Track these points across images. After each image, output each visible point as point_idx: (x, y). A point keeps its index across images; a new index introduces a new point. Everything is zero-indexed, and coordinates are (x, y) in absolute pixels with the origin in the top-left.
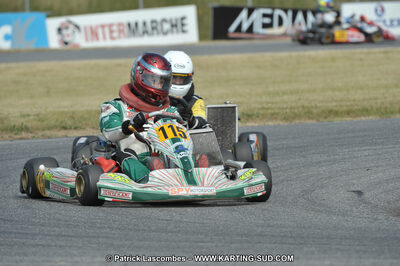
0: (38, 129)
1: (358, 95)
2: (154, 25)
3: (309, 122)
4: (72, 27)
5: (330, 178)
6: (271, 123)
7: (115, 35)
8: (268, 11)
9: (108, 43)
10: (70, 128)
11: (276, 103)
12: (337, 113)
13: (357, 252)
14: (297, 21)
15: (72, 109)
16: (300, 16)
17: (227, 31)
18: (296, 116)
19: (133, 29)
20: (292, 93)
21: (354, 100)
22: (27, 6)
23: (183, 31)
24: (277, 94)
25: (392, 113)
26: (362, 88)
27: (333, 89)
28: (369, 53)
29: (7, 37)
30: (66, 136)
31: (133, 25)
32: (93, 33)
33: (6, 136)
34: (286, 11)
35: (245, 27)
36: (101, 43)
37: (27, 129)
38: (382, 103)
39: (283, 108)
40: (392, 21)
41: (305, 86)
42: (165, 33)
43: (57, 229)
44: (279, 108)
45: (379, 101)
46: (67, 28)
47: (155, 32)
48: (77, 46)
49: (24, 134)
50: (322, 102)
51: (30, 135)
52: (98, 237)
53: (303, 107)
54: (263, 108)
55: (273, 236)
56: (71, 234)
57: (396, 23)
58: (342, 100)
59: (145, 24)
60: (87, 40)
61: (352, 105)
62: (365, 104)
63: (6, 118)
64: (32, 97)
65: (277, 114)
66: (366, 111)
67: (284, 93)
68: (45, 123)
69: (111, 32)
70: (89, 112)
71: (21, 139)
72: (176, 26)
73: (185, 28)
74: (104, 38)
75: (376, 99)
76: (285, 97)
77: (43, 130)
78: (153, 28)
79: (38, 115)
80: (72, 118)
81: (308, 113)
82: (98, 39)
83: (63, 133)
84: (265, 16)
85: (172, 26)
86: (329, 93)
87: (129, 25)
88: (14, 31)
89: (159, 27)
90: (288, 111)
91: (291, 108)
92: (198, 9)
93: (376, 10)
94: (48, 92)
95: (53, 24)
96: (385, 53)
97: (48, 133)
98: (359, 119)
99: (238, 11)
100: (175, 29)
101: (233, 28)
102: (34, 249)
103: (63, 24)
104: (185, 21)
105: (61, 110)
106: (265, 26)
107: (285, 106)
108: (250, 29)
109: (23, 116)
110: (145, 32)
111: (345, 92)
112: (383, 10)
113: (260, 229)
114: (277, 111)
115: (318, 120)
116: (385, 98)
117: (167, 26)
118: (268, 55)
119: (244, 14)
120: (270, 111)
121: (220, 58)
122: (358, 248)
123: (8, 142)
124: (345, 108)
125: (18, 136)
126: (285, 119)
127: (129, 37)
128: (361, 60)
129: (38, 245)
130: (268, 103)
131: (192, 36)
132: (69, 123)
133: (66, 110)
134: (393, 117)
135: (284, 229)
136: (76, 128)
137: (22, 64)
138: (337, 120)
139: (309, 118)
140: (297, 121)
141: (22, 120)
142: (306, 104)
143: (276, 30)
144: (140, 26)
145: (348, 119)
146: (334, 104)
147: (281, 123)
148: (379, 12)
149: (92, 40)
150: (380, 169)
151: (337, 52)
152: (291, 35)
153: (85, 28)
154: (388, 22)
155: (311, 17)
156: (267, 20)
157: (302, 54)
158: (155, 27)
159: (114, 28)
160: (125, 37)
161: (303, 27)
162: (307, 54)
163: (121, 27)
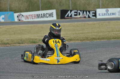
0: (12, 44)
1: (101, 34)
3: (87, 41)
4: (21, 16)
5: (93, 57)
6: (77, 42)
7: (33, 18)
10: (21, 44)
11: (78, 36)
12: (95, 39)
13: (101, 77)
15: (22, 38)
16: (85, 12)
17: (65, 17)
19: (38, 16)
20: (83, 33)
22: (9, 10)
23: (52, 17)
24: (79, 34)
25: (111, 39)
26: (102, 32)
27: (94, 33)
28: (104, 22)
29: (3, 18)
30: (20, 46)
31: (38, 15)
32: (27, 17)
34: (81, 11)
35: (69, 15)
36: (29, 20)
37: (8, 44)
38: (108, 36)
40: (110, 14)
41: (86, 32)
42: (47, 17)
43: (17, 71)
46: (20, 16)
49: (8, 45)
50: (91, 36)
51: (9, 45)
52: (28, 73)
53: (86, 37)
55: (77, 73)
56: (21, 72)
57: (112, 14)
58: (97, 35)
59: (41, 14)
60: (25, 19)
61: (99, 37)
62: (103, 36)
63: (3, 41)
64: (10, 35)
65: (79, 39)
66: (103, 38)
67: (81, 33)
68: (14, 42)
69: (32, 17)
70: (26, 39)
72: (50, 15)
73: (53, 16)
74: (30, 19)
75: (106, 35)
76: (81, 35)
77: (13, 44)
79: (12, 40)
80: (21, 40)
81: (87, 39)
82: (28, 19)
83: (18, 45)
84: (75, 12)
85: (49, 15)
86: (93, 34)
87: (37, 15)
88: (5, 17)
89: (46, 16)
91: (82, 38)
92: (56, 11)
93: (106, 11)
94: (15, 34)
95: (16, 15)
97: (14, 45)
100: (50, 16)
101: (66, 16)
102: (10, 77)
103: (19, 15)
104: (53, 14)
105: (18, 38)
106: (75, 15)
108: (71, 16)
109: (7, 40)
110: (42, 17)
111: (98, 33)
112: (108, 10)
113: (74, 71)
115: (90, 41)
117: (48, 15)
118: (76, 23)
119: (69, 12)
120: (76, 39)
121: (62, 24)
123: (3, 47)
124: (98, 38)
125: (6, 46)
126: (81, 41)
128: (102, 24)
129: (12, 76)
130: (76, 36)
131: (55, 18)
132: (20, 42)
133: (20, 38)
135: (80, 71)
136: (22, 43)
137: (7, 26)
138: (95, 41)
140: (84, 41)
143: (78, 16)
146: (95, 36)
147: (80, 42)
148: (107, 11)
149: (27, 19)
150: (107, 54)
151: (95, 22)
152: (82, 18)
153: (25, 16)
154: (109, 14)
155: (88, 13)
156: (76, 14)
157: (85, 23)
158: (44, 16)
159: (33, 16)
160: (36, 18)
161: (86, 16)
162: (87, 22)
163: (35, 16)
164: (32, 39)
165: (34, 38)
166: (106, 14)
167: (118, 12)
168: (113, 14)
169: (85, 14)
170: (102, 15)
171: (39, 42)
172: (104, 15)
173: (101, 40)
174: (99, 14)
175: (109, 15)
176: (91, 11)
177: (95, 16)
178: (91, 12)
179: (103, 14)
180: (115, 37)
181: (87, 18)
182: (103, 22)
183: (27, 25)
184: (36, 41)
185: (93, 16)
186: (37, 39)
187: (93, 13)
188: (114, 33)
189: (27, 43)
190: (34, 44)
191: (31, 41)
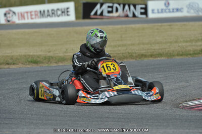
1: (157, 47)
2: (53, 12)
3: (131, 60)
4: (11, 13)
7: (33, 17)
8: (111, 5)
9: (30, 21)
10: (11, 64)
11: (115, 51)
12: (145, 56)
14: (125, 10)
15: (12, 54)
16: (127, 7)
17: (90, 15)
18: (125, 57)
19: (42, 14)
20: (123, 46)
21: (154, 49)
23: (68, 15)
24: (116, 46)
25: (174, 56)
26: (158, 43)
27: (143, 44)
28: (161, 26)
30: (9, 68)
31: (42, 12)
32: (22, 16)
34: (119, 5)
35: (99, 12)
36: (26, 21)
38: (168, 51)
39: (118, 54)
41: (129, 43)
42: (59, 16)
44: (116, 54)
45: (167, 50)
46: (9, 13)
47: (53, 15)
48: (14, 22)
50: (138, 50)
52: (25, 119)
53: (129, 53)
55: (114, 118)
56: (12, 117)
57: (175, 10)
58: (148, 49)
59: (48, 11)
60: (19, 19)
61: (153, 52)
62: (160, 51)
66: (160, 55)
67: (119, 46)
69: (31, 15)
70: (20, 56)
72: (64, 12)
73: (69, 13)
74: (28, 18)
75: (165, 49)
76: (120, 48)
78: (52, 13)
80: (12, 59)
81: (131, 56)
82: (24, 18)
83: (7, 66)
84: (109, 7)
85: (62, 12)
86: (142, 46)
87: (40, 12)
89: (55, 13)
91: (122, 54)
92: (75, 4)
93: (165, 4)
96: (170, 25)
98: (157, 59)
99: (95, 4)
100: (63, 14)
101: (93, 13)
103: (7, 12)
105: (6, 54)
106: (109, 12)
107: (119, 52)
108: (102, 14)
110: (49, 15)
111: (150, 45)
112: (168, 4)
113: (107, 115)
114: (115, 55)
115: (136, 60)
116: (170, 48)
117: (59, 12)
118: (111, 27)
119: (98, 6)
122: (157, 124)
124: (150, 53)
127: (40, 18)
128: (157, 29)
130: (111, 51)
131: (72, 17)
132: (10, 61)
134: (174, 58)
136: (14, 64)
138: (146, 59)
139: (131, 58)
142: (130, 51)
143: (115, 14)
144: (46, 12)
145: (151, 59)
146: (144, 51)
148: (167, 5)
149: (22, 19)
150: (168, 84)
151: (146, 25)
152: (122, 17)
153: (18, 14)
154: (171, 10)
155: (132, 7)
156: (110, 9)
158: (54, 13)
159: (33, 13)
160: (38, 18)
161: (128, 13)
162: (130, 26)
163: (36, 13)
164: (32, 55)
165: (35, 54)
166: (165, 10)
167: (187, 7)
168: (178, 10)
170: (158, 12)
171: (44, 61)
172: (162, 12)
173: (156, 57)
174: (153, 10)
175: (170, 12)
176: (138, 4)
177: (146, 13)
178: (138, 7)
179: (160, 11)
180: (181, 53)
181: (131, 17)
182: (160, 24)
183: (22, 30)
184: (39, 59)
185: (142, 13)
186: (40, 55)
187: (142, 8)
188: (180, 45)
189: (22, 64)
190: (35, 66)
191: (29, 60)
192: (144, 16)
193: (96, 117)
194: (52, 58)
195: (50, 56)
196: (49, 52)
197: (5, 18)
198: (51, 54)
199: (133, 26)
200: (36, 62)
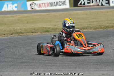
0: (25, 33)
2: (57, 3)
3: (101, 30)
4: (34, 4)
5: (107, 45)
6: (90, 30)
7: (46, 6)
9: (44, 8)
10: (34, 32)
11: (91, 25)
12: (109, 27)
14: (97, 1)
15: (35, 27)
17: (78, 5)
18: (97, 28)
23: (65, 5)
24: (92, 22)
29: (16, 7)
30: (33, 35)
31: (51, 3)
32: (40, 6)
33: (16, 35)
35: (83, 3)
37: (22, 33)
39: (94, 26)
41: (100, 20)
42: (60, 6)
43: (31, 61)
46: (33, 4)
47: (57, 5)
49: (21, 34)
51: (23, 34)
52: (42, 63)
53: (99, 26)
54: (88, 26)
55: (91, 62)
58: (110, 24)
59: (54, 3)
60: (38, 7)
61: (113, 25)
63: (16, 30)
64: (23, 24)
65: (92, 28)
67: (94, 22)
68: (27, 31)
69: (45, 5)
70: (39, 28)
71: (20, 36)
72: (63, 3)
73: (66, 4)
74: (43, 7)
76: (94, 23)
77: (26, 33)
78: (57, 4)
79: (25, 29)
81: (101, 27)
82: (41, 7)
83: (32, 34)
85: (62, 3)
86: (107, 22)
87: (50, 3)
88: (18, 5)
89: (58, 4)
90: (95, 27)
94: (28, 22)
95: (29, 3)
97: (28, 34)
100: (63, 4)
103: (31, 3)
104: (65, 2)
105: (31, 27)
106: (88, 3)
107: (94, 25)
109: (21, 29)
110: (55, 5)
111: (111, 21)
113: (87, 60)
114: (92, 27)
115: (103, 29)
117: (61, 3)
118: (89, 11)
120: (90, 27)
121: (75, 12)
123: (16, 37)
124: (111, 26)
125: (19, 35)
126: (94, 29)
129: (25, 66)
130: (89, 25)
131: (67, 6)
132: (34, 31)
133: (33, 27)
137: (20, 15)
138: (109, 29)
140: (97, 30)
141: (20, 30)
142: (100, 25)
143: (91, 4)
145: (112, 29)
146: (108, 25)
147: (93, 30)
149: (40, 7)
151: (109, 10)
152: (95, 6)
153: (38, 4)
156: (89, 1)
157: (99, 10)
159: (46, 4)
160: (49, 6)
161: (99, 3)
162: (100, 10)
163: (48, 4)
164: (45, 28)
165: (47, 27)
169: (98, 2)
171: (52, 31)
174: (112, 2)
181: (100, 6)
183: (40, 14)
184: (49, 30)
185: (106, 3)
186: (50, 27)
187: (106, 0)
189: (40, 32)
190: (47, 33)
191: (44, 30)
192: (108, 5)
193: (81, 62)
194: (57, 29)
195: (55, 28)
196: (55, 26)
197: (31, 7)
198: (56, 27)
199: (102, 10)
200: (47, 31)
